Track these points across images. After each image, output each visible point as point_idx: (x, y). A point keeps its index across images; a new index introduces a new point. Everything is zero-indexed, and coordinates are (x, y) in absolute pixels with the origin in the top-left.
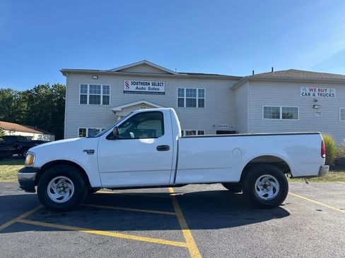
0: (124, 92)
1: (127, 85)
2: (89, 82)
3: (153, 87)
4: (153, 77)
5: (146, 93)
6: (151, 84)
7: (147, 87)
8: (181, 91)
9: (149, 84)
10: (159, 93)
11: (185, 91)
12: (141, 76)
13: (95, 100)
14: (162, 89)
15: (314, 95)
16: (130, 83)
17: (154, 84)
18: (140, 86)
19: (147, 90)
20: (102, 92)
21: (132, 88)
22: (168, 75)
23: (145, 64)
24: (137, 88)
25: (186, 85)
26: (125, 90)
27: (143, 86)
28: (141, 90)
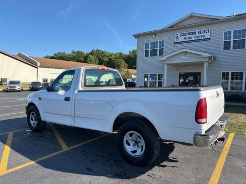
0: (175, 43)
1: (177, 37)
2: (150, 40)
3: (199, 35)
4: (199, 26)
5: (193, 41)
6: (197, 33)
7: (193, 36)
9: (195, 33)
10: (205, 40)
11: (232, 33)
12: (188, 28)
13: (154, 53)
14: (207, 35)
16: (179, 35)
17: (200, 32)
18: (186, 37)
19: (193, 39)
20: (158, 47)
21: (181, 39)
22: (215, 21)
23: (191, 17)
24: (185, 39)
25: (234, 27)
26: (175, 41)
27: (190, 36)
28: (189, 40)
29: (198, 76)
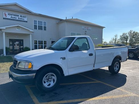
0: (4, 18)
1: (5, 15)
3: (21, 18)
4: (21, 12)
5: (17, 20)
7: (17, 17)
8: (35, 21)
9: (18, 16)
10: (24, 21)
11: (37, 22)
12: (14, 11)
14: (26, 19)
15: (86, 29)
16: (7, 14)
17: (21, 16)
18: (13, 16)
19: (17, 19)
21: (9, 17)
22: (29, 13)
23: (15, 5)
24: (11, 17)
25: (38, 19)
26: (4, 17)
27: (15, 17)
28: (14, 19)
29: (22, 42)
